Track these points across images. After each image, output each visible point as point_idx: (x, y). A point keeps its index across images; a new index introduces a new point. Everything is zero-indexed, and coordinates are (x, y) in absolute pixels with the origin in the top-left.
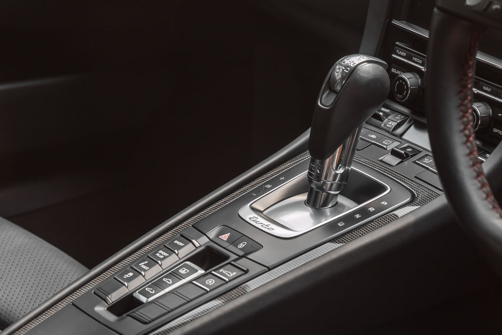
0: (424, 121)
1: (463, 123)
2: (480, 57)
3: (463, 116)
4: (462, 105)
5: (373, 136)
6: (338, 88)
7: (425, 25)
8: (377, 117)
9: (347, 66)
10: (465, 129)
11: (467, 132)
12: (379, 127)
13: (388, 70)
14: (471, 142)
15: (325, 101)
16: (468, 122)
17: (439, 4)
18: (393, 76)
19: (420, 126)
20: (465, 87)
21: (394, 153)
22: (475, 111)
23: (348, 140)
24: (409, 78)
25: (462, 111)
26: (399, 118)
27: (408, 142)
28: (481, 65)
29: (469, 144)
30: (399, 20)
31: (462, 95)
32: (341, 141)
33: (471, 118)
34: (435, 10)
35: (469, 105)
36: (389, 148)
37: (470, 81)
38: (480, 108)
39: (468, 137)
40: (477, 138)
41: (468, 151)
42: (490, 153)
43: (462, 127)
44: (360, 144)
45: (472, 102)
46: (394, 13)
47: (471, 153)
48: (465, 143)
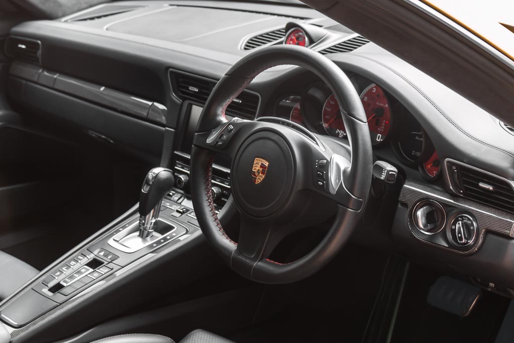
0: (190, 196)
1: (208, 196)
2: (214, 166)
3: (208, 193)
4: (206, 188)
5: (168, 204)
6: (151, 183)
7: (188, 153)
8: (169, 195)
9: (154, 173)
10: (209, 199)
11: (210, 201)
12: (170, 200)
13: (173, 174)
14: (212, 205)
15: (145, 190)
16: (210, 196)
17: (194, 143)
18: (176, 177)
19: (189, 199)
20: (208, 180)
21: (178, 211)
22: (213, 190)
23: (156, 207)
24: (182, 177)
25: (207, 191)
26: (179, 195)
27: (183, 206)
28: (215, 170)
29: (211, 206)
30: (177, 151)
31: (206, 184)
32: (153, 207)
33: (211, 194)
34: (193, 146)
35: (210, 188)
36: (176, 209)
37: (210, 177)
38: (215, 189)
39: (210, 203)
40: (214, 202)
41: (210, 209)
42: (221, 209)
43: (207, 198)
44: (162, 208)
45: (211, 187)
46: (175, 148)
47: (212, 210)
48: (209, 205)
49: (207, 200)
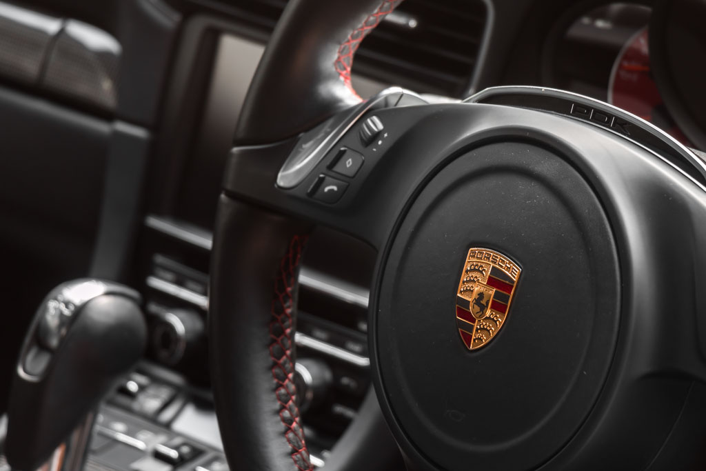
0: (210, 396)
1: (279, 398)
2: (306, 279)
3: (279, 386)
4: (275, 365)
5: (120, 427)
6: (54, 342)
7: (204, 222)
8: (125, 392)
9: (67, 304)
10: (283, 408)
11: (286, 414)
12: (129, 410)
13: (143, 307)
14: (294, 431)
15: (29, 369)
16: (289, 395)
17: (229, 186)
18: (154, 322)
19: (203, 406)
20: (281, 332)
21: (159, 456)
22: (298, 376)
23: (75, 437)
24: (178, 322)
25: (276, 376)
26: (165, 393)
27: (179, 434)
28: (308, 294)
29: (291, 435)
30: (160, 214)
31: (276, 347)
32: (60, 437)
33: (292, 387)
34: (223, 196)
35: (288, 366)
36: (150, 448)
37: (287, 323)
38: (306, 372)
39: (288, 422)
40: (305, 422)
41: (290, 447)
42: (329, 448)
43: (277, 405)
44: (96, 443)
45: (293, 360)
46: (149, 204)
47: (295, 451)
48: (285, 433)
49: (278, 412)
